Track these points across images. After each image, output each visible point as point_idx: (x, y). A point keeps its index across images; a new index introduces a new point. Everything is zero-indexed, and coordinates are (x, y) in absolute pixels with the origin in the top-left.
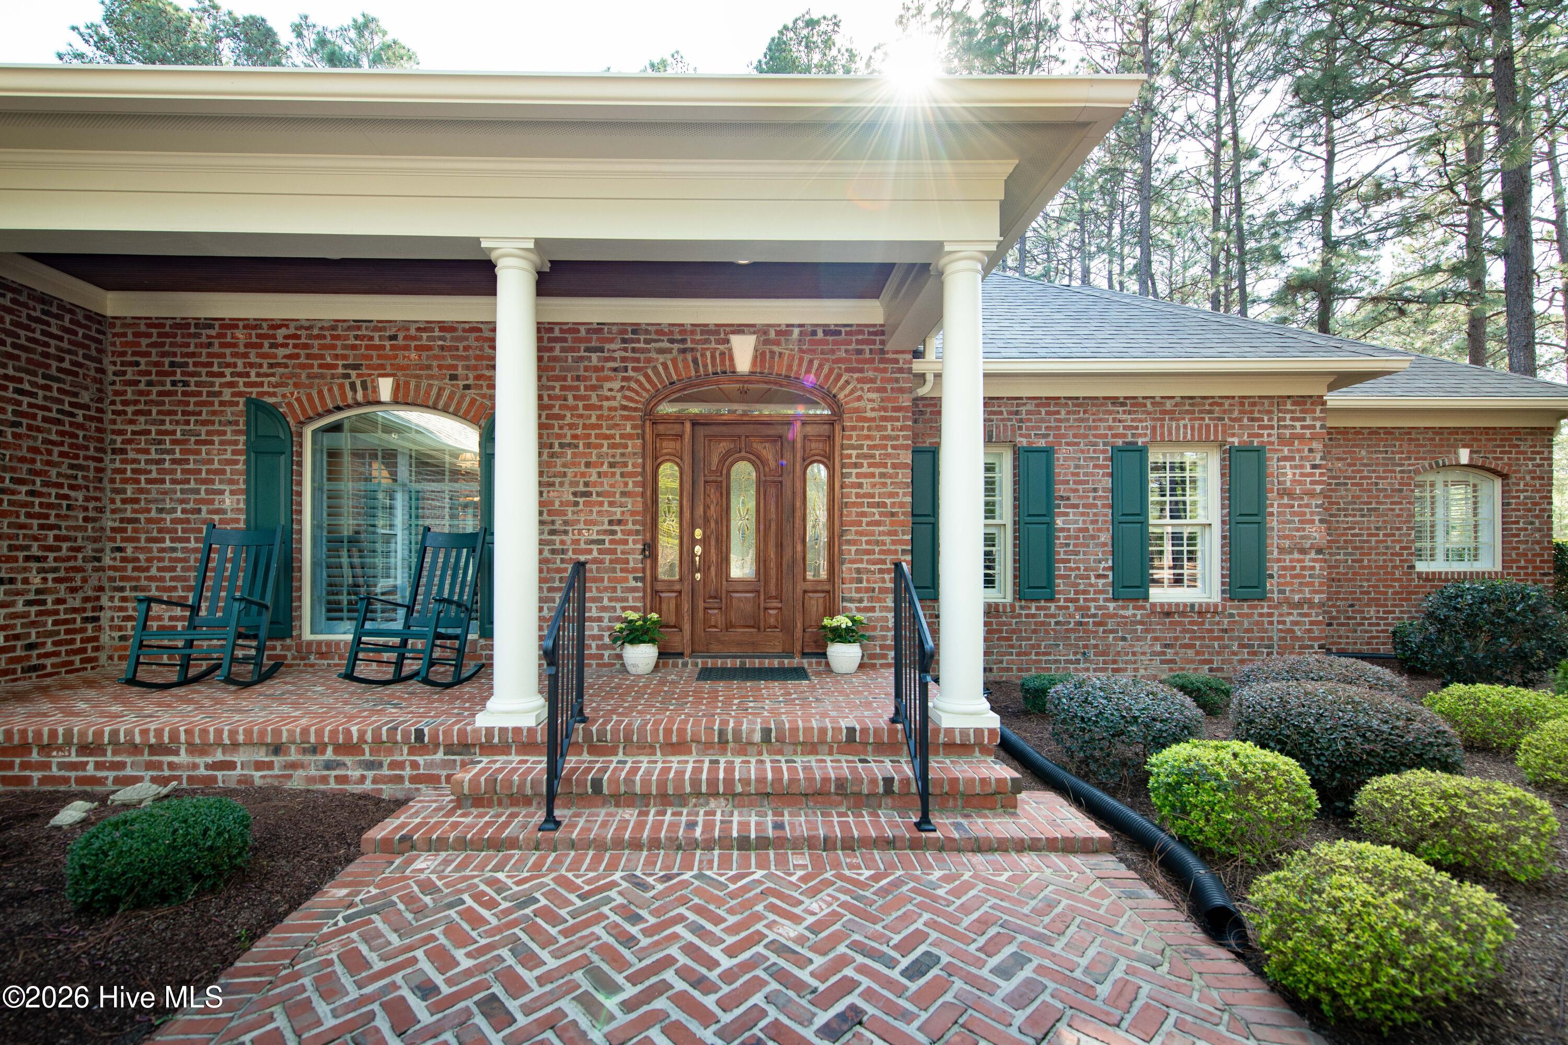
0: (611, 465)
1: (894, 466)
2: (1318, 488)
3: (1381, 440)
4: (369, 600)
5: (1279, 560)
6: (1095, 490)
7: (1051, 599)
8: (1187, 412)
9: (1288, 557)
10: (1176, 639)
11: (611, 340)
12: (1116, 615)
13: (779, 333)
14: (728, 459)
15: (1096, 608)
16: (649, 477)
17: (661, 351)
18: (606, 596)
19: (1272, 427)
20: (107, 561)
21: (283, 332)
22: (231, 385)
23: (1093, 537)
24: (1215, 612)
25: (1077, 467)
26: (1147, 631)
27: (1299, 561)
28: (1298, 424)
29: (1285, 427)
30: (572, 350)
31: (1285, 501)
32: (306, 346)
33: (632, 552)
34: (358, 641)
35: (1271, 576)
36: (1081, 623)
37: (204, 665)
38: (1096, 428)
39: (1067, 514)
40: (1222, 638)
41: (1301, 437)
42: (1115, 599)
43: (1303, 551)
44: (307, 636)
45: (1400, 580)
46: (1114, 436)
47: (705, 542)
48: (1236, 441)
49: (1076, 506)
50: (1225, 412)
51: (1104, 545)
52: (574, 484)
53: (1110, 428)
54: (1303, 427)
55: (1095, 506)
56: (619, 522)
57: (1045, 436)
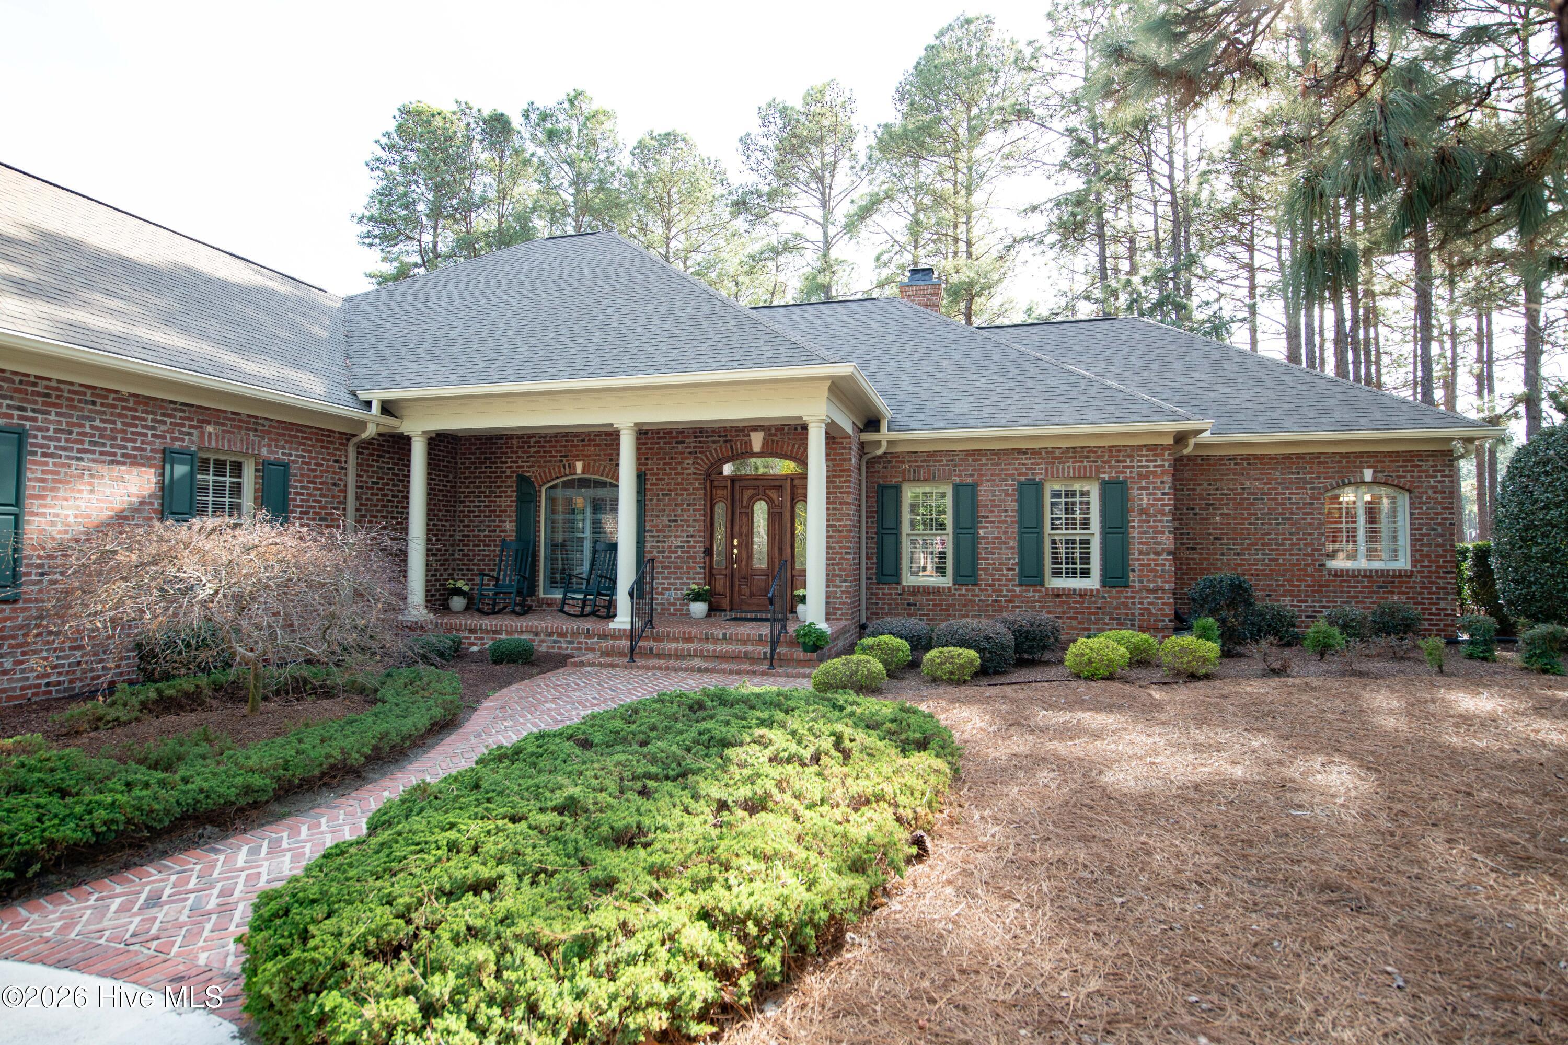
0: (688, 505)
1: (841, 503)
2: (1167, 509)
3: (1294, 463)
4: (570, 576)
5: (1139, 559)
6: (1006, 511)
7: (976, 585)
8: (1071, 457)
9: (1145, 557)
10: (1064, 613)
11: (688, 437)
12: (1020, 596)
13: (777, 429)
14: (753, 500)
15: (1007, 591)
16: (709, 511)
17: (714, 442)
18: (685, 577)
19: (1133, 467)
20: (457, 556)
21: (533, 440)
22: (511, 467)
23: (1005, 543)
24: (1092, 595)
25: (994, 496)
26: (1043, 607)
27: (1154, 560)
28: (1151, 464)
29: (1142, 466)
30: (669, 443)
31: (1144, 517)
32: (544, 447)
33: (698, 552)
34: (564, 599)
35: (1133, 571)
36: (996, 601)
37: (501, 606)
38: (1007, 469)
39: (986, 528)
40: (1097, 613)
41: (1154, 473)
42: (1021, 585)
43: (1157, 553)
44: (542, 595)
45: (1312, 576)
46: (1019, 475)
47: (739, 547)
48: (1106, 477)
49: (993, 522)
50: (1098, 457)
51: (1013, 548)
52: (669, 515)
53: (1016, 469)
54: (1155, 466)
55: (1006, 522)
56: (692, 536)
57: (971, 476)
